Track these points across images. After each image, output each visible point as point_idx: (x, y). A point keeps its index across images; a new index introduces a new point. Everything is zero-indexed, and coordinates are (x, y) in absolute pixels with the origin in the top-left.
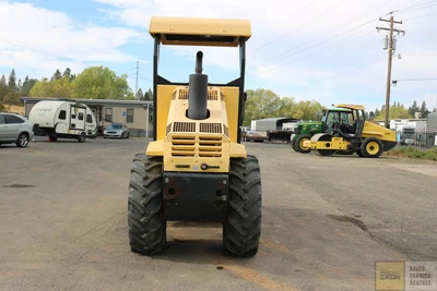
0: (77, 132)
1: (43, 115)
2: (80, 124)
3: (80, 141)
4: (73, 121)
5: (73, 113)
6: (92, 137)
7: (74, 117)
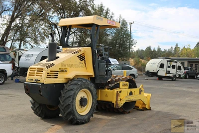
0: (171, 75)
1: (151, 66)
2: (173, 71)
3: (173, 80)
4: (169, 69)
5: (169, 65)
6: (182, 78)
7: (169, 67)
